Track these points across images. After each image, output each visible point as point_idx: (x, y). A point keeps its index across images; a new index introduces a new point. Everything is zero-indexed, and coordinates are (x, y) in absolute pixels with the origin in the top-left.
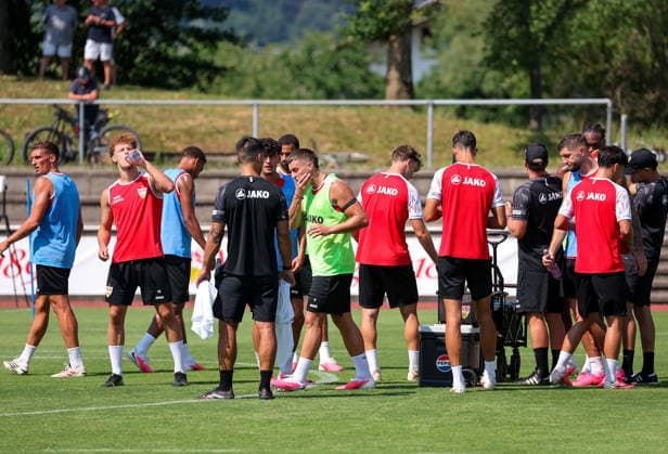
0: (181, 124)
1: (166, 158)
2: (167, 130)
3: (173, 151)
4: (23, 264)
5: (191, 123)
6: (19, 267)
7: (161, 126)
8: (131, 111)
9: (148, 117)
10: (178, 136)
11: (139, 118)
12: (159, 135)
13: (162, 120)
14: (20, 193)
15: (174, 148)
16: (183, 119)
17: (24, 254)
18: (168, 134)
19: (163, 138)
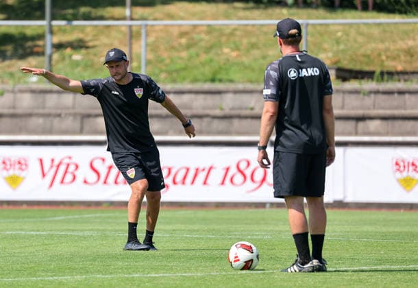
0: (402, 45)
1: (386, 77)
2: (387, 50)
3: (392, 70)
4: (248, 173)
5: (411, 43)
6: (245, 177)
7: (381, 46)
8: (353, 32)
9: (370, 37)
10: (399, 56)
11: (360, 39)
12: (380, 55)
13: (382, 41)
14: (246, 108)
15: (395, 67)
16: (403, 39)
17: (249, 164)
18: (389, 54)
19: (384, 58)
